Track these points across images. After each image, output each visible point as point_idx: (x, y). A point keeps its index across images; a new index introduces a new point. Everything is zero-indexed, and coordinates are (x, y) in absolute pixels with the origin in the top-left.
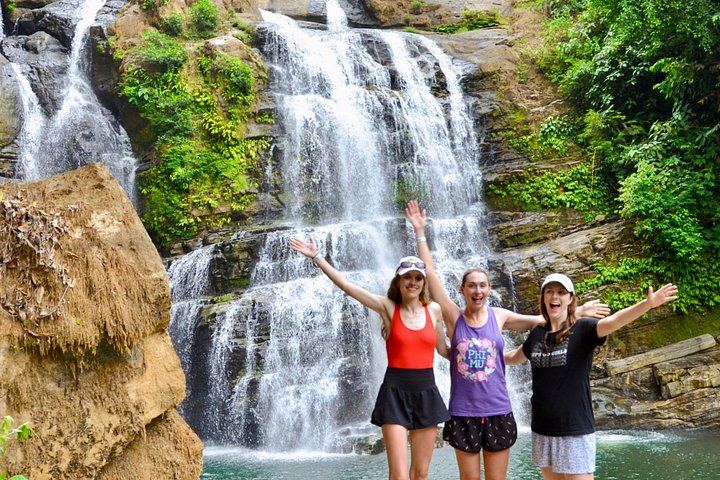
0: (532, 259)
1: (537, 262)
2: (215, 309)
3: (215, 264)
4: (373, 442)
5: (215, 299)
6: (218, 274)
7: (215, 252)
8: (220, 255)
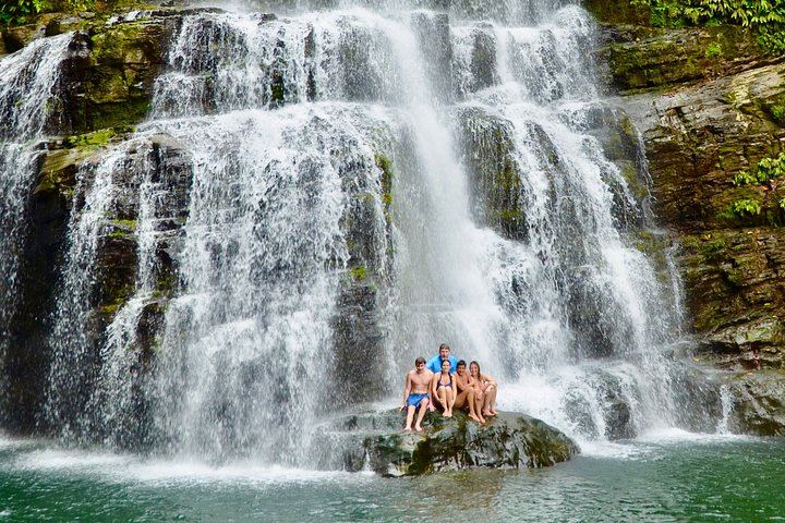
0: (678, 111)
1: (689, 117)
2: (71, 157)
3: (72, 69)
4: (409, 446)
5: (73, 139)
6: (80, 90)
7: (72, 46)
8: (83, 53)
